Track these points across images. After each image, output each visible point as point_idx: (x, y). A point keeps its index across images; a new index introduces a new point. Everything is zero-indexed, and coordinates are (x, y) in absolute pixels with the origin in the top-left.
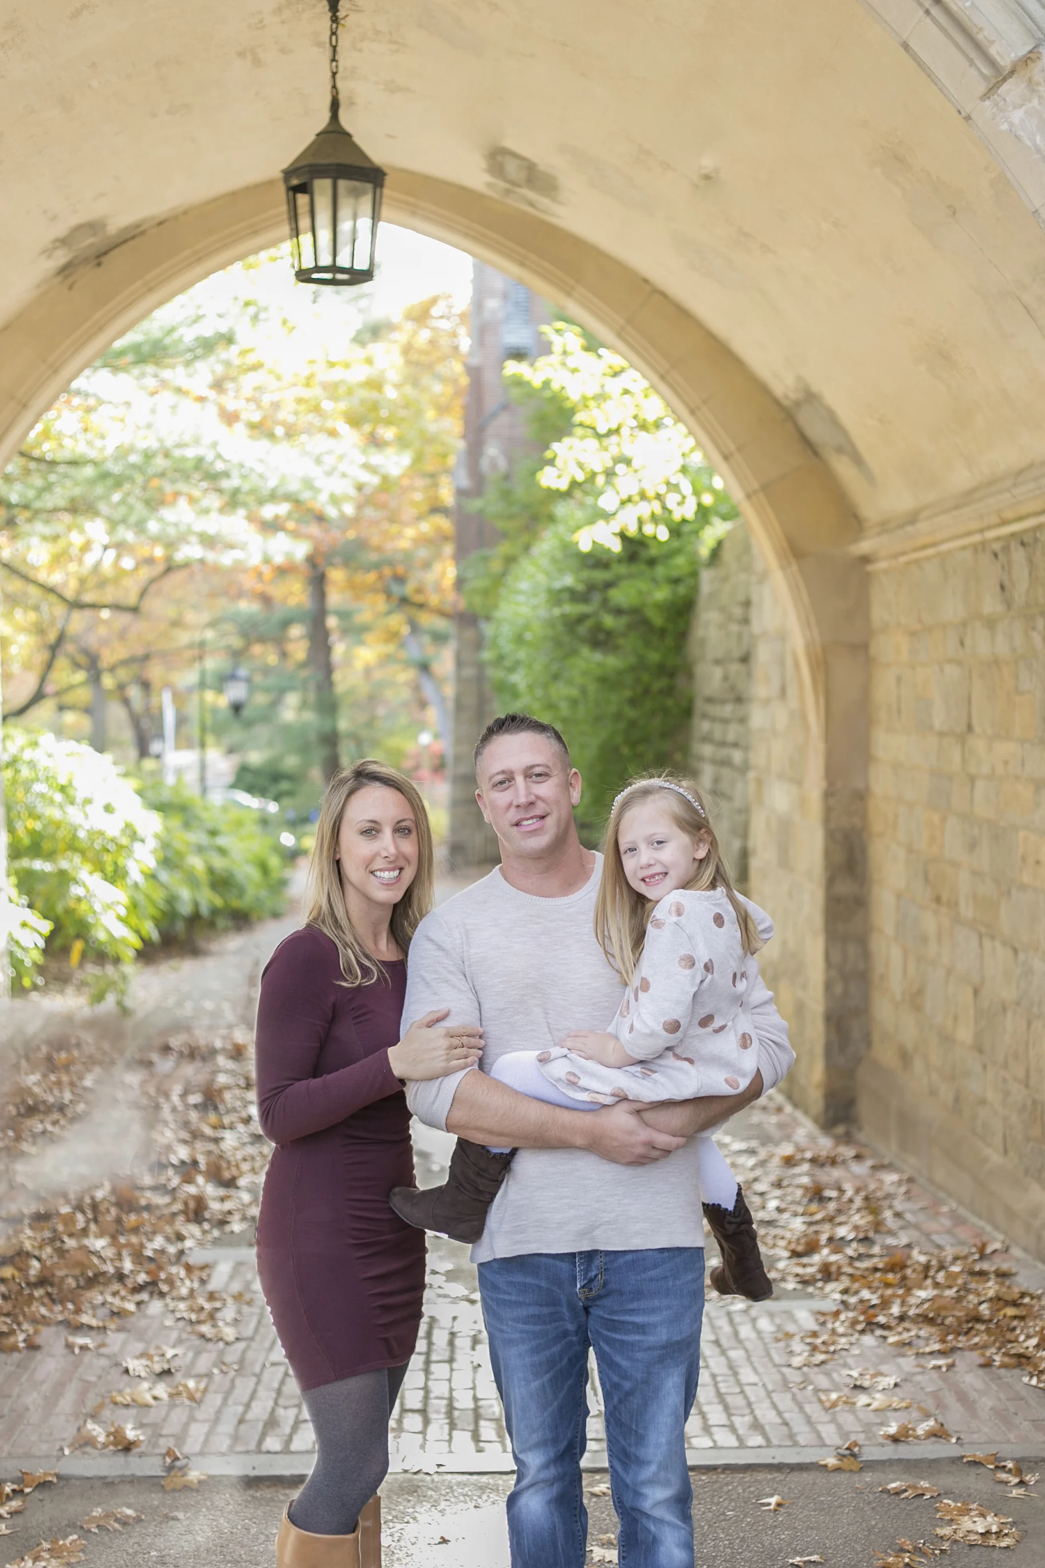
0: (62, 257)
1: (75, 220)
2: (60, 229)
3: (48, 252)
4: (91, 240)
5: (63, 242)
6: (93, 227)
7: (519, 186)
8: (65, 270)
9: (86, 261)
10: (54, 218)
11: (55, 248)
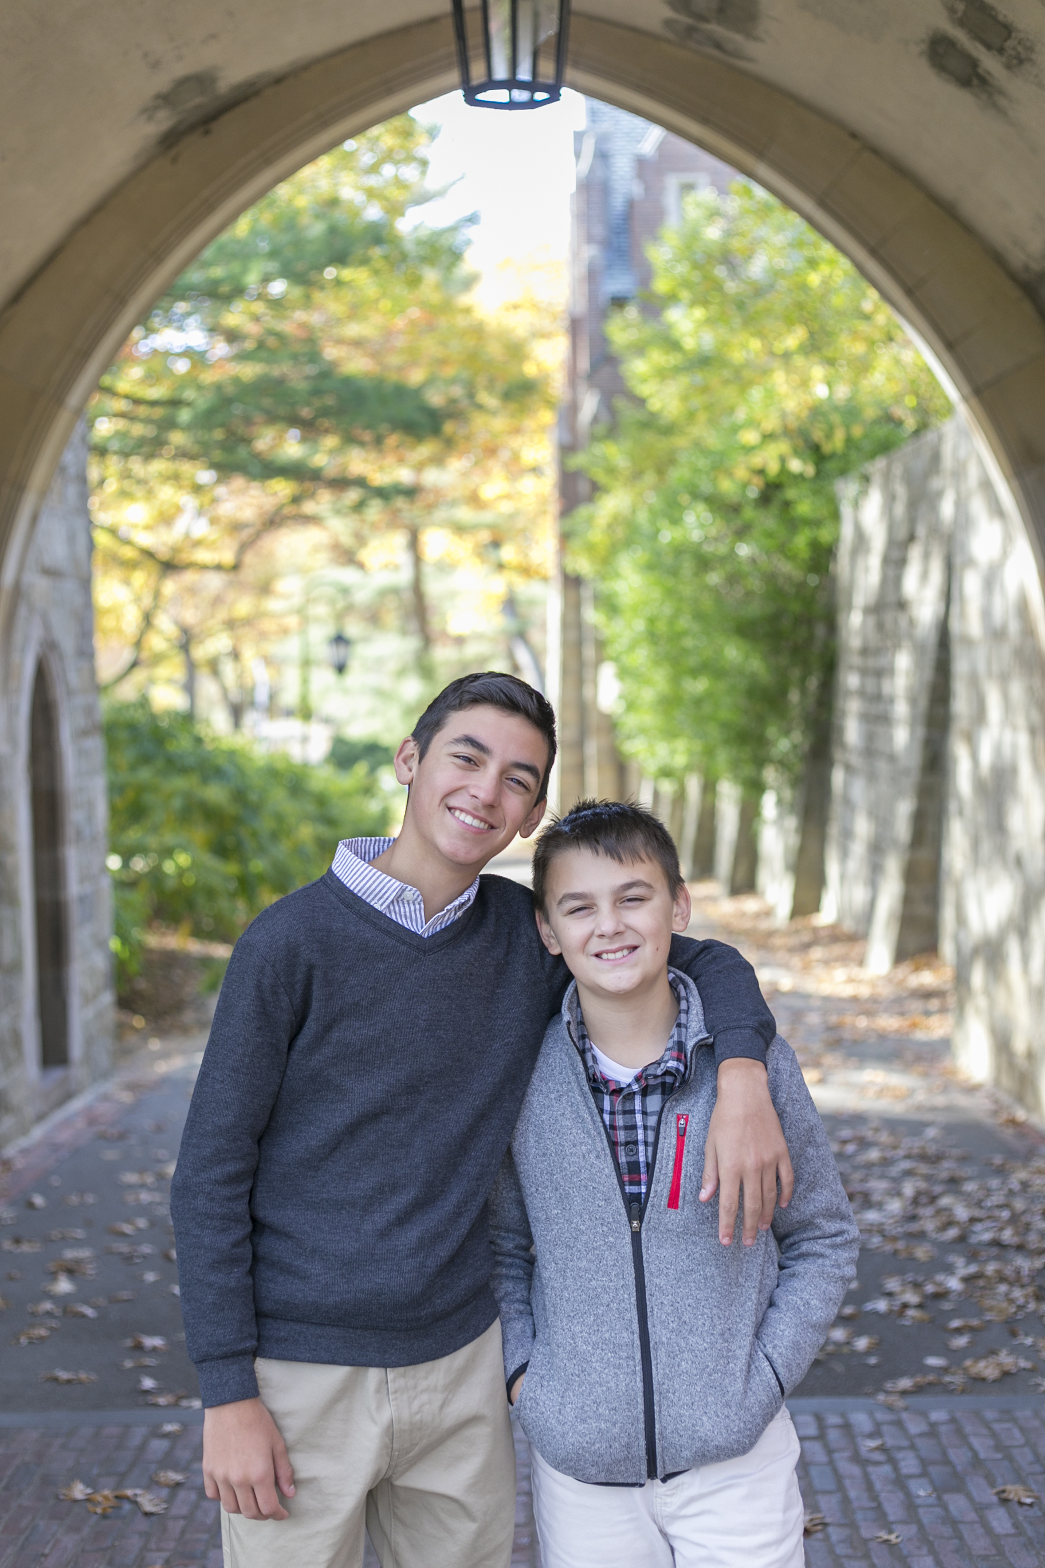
0: (164, 121)
1: (180, 70)
2: (162, 82)
3: (148, 112)
4: (199, 100)
5: (165, 99)
6: (201, 81)
7: (706, 20)
8: (170, 140)
9: (192, 128)
10: (155, 65)
11: (156, 108)
